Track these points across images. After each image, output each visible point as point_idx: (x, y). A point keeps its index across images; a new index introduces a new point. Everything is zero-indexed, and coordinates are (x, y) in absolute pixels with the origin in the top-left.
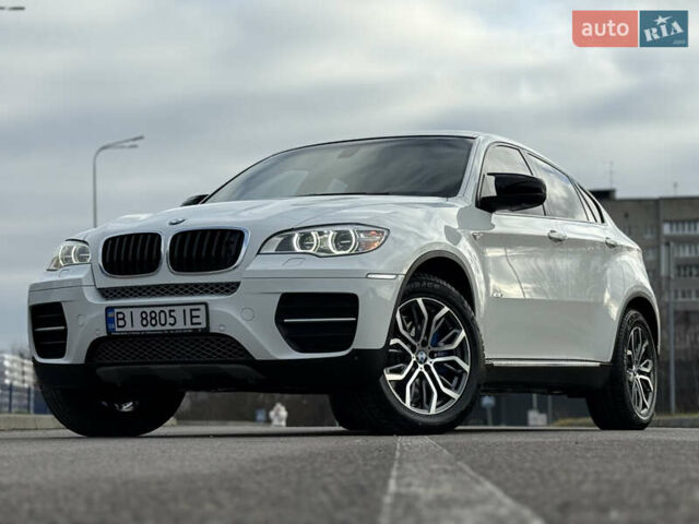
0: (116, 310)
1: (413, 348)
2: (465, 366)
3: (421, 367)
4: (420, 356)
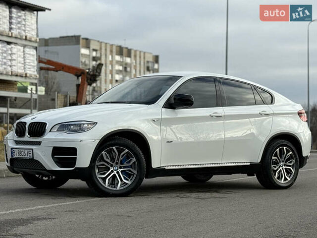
0: (13, 150)
1: (112, 166)
2: (135, 172)
3: (115, 172)
4: (115, 168)
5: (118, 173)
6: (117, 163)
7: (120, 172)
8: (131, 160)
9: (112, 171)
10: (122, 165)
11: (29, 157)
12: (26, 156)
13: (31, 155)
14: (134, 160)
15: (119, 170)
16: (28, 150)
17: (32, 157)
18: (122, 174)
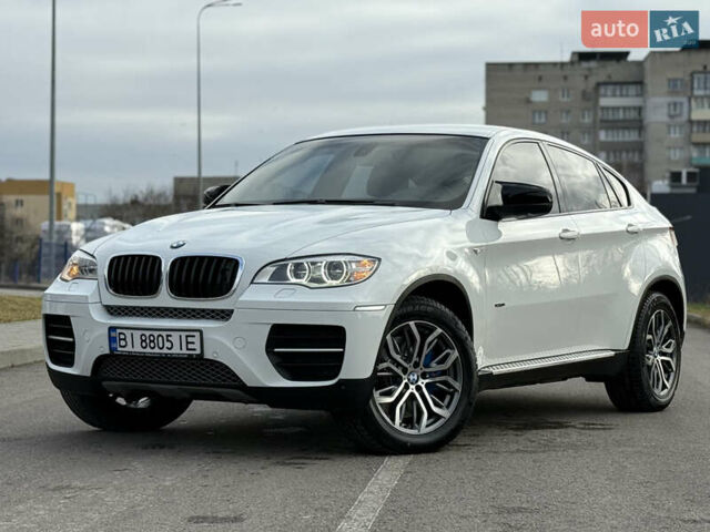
0: (118, 331)
1: (405, 371)
2: (458, 385)
3: (412, 388)
4: (411, 377)
5: (419, 389)
6: (416, 365)
7: (423, 386)
8: (448, 355)
9: (407, 387)
10: (427, 370)
11: (184, 351)
12: (176, 350)
13: (197, 346)
14: (455, 354)
15: (422, 383)
16: (184, 334)
17: (198, 352)
18: (430, 393)
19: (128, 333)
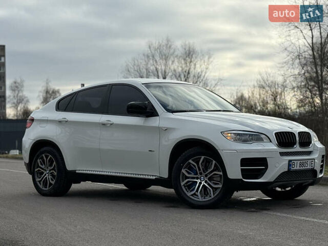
11: (310, 167)
16: (311, 161)
19: (296, 162)
